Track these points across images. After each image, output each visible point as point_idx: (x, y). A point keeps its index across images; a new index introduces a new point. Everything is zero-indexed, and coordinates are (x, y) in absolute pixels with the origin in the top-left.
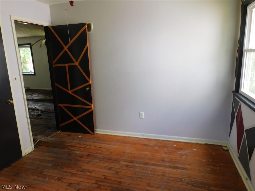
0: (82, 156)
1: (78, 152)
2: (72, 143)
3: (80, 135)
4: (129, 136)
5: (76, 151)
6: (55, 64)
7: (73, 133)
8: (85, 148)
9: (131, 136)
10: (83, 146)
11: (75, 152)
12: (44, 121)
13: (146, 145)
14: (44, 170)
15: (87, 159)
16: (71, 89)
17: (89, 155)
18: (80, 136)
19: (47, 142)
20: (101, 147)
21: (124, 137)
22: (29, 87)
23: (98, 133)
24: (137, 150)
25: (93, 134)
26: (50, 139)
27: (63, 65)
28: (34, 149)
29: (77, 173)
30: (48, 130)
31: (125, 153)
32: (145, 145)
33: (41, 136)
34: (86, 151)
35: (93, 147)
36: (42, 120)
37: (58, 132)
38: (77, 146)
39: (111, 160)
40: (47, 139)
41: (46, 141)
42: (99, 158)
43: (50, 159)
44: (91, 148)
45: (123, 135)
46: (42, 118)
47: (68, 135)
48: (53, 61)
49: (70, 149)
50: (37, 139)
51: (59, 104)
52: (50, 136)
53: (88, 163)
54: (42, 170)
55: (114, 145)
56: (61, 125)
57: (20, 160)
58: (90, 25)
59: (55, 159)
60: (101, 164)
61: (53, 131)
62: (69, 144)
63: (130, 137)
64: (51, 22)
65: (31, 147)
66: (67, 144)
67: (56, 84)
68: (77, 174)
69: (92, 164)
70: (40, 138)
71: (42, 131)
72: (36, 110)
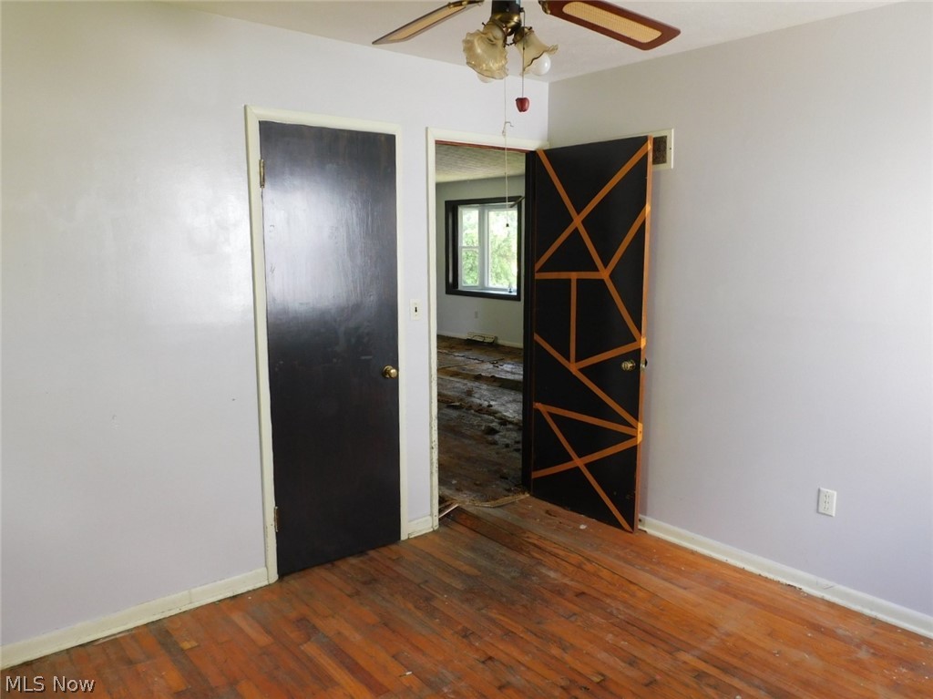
0: (559, 591)
1: (552, 574)
2: (545, 539)
3: (584, 524)
4: (765, 574)
5: (550, 569)
6: (541, 270)
7: (564, 508)
8: (579, 567)
9: (771, 576)
10: (574, 558)
11: (544, 570)
12: (497, 453)
13: (822, 627)
14: (438, 595)
15: (570, 605)
16: (577, 360)
17: (583, 593)
18: (583, 527)
19: (476, 518)
20: (635, 581)
21: (743, 571)
22: (496, 338)
23: (650, 531)
24: (769, 635)
25: (630, 530)
26: (492, 511)
27: (563, 275)
28: (436, 528)
29: (521, 635)
30: (498, 482)
31: (716, 628)
32: (816, 628)
33: (470, 495)
34: (580, 580)
35: (605, 573)
36: (492, 447)
37: (522, 497)
38: (556, 555)
39: (650, 635)
40: (481, 509)
41: (475, 512)
42: (611, 614)
43: (465, 568)
44: (600, 574)
45: (740, 564)
46: (495, 443)
47: (547, 512)
48: (538, 259)
49: (533, 557)
50: (453, 499)
51: (537, 404)
52: (493, 502)
53: (567, 619)
54: (433, 593)
55: (685, 589)
56: (536, 474)
57: (394, 547)
58: (665, 142)
59: (479, 573)
60: (610, 635)
61: (509, 490)
62: (536, 542)
63: (766, 579)
64: (548, 135)
65: (429, 518)
66: (528, 537)
67: (536, 337)
68: (522, 638)
69: (580, 623)
70: (464, 500)
71: (478, 482)
72: (490, 415)
